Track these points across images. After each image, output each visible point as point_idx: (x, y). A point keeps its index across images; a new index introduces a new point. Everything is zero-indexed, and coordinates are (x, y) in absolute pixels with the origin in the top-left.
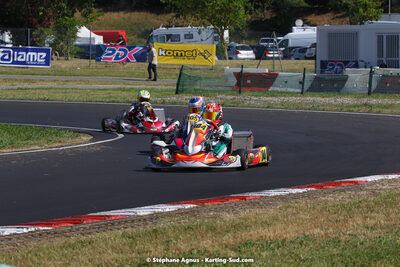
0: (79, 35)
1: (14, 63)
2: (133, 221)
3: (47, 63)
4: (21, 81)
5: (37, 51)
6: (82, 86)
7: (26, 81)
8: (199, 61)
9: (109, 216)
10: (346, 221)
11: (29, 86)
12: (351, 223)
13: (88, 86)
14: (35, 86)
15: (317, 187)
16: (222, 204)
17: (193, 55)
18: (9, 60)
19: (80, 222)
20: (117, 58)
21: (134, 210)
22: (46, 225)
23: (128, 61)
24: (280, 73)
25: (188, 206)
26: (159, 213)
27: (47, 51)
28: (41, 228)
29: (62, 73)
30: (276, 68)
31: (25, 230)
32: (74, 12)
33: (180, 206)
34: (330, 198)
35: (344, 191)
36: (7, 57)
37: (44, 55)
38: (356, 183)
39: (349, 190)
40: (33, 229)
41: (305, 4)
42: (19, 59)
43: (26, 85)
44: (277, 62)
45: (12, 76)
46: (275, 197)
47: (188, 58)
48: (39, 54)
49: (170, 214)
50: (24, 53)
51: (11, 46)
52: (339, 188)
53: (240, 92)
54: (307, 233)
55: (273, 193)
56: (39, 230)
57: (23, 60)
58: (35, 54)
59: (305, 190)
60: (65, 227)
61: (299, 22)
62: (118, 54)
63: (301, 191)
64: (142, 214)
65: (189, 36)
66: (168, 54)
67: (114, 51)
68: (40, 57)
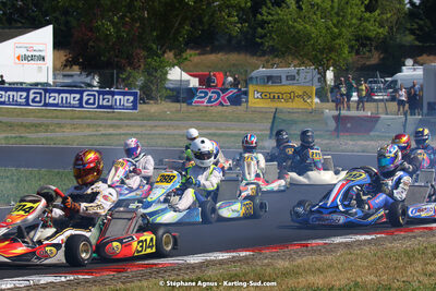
0: (169, 77)
1: (99, 107)
2: (180, 269)
3: (135, 108)
4: (105, 126)
5: (124, 94)
6: (171, 131)
7: (112, 126)
8: (297, 104)
9: (155, 264)
10: (404, 267)
11: (114, 132)
12: (409, 270)
13: (176, 132)
14: (121, 131)
15: (387, 233)
16: (281, 252)
17: (291, 97)
18: (94, 104)
19: (124, 271)
20: (209, 101)
21: (185, 258)
22: (87, 273)
23: (221, 104)
24: (383, 116)
25: (243, 254)
26: (211, 261)
27: (135, 94)
28: (81, 277)
29: (151, 117)
30: (380, 110)
31: (63, 279)
32: (164, 52)
33: (234, 254)
34: (397, 244)
35: (415, 237)
36: (91, 101)
37: (131, 98)
38: (431, 229)
39: (420, 236)
40: (72, 278)
41: (417, 43)
42: (105, 103)
43: (111, 131)
44: (381, 105)
45: (96, 122)
46: (339, 244)
47: (286, 101)
48: (127, 97)
49: (222, 262)
50: (110, 97)
51: (97, 89)
52: (410, 234)
53: (338, 137)
54: (359, 280)
55: (338, 240)
56: (78, 279)
57: (109, 104)
58: (122, 97)
59: (373, 237)
60: (107, 275)
61: (409, 62)
62: (210, 97)
63: (369, 237)
64: (192, 262)
65: (291, 78)
66: (264, 96)
67: (206, 94)
68: (127, 100)
